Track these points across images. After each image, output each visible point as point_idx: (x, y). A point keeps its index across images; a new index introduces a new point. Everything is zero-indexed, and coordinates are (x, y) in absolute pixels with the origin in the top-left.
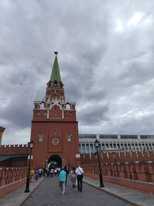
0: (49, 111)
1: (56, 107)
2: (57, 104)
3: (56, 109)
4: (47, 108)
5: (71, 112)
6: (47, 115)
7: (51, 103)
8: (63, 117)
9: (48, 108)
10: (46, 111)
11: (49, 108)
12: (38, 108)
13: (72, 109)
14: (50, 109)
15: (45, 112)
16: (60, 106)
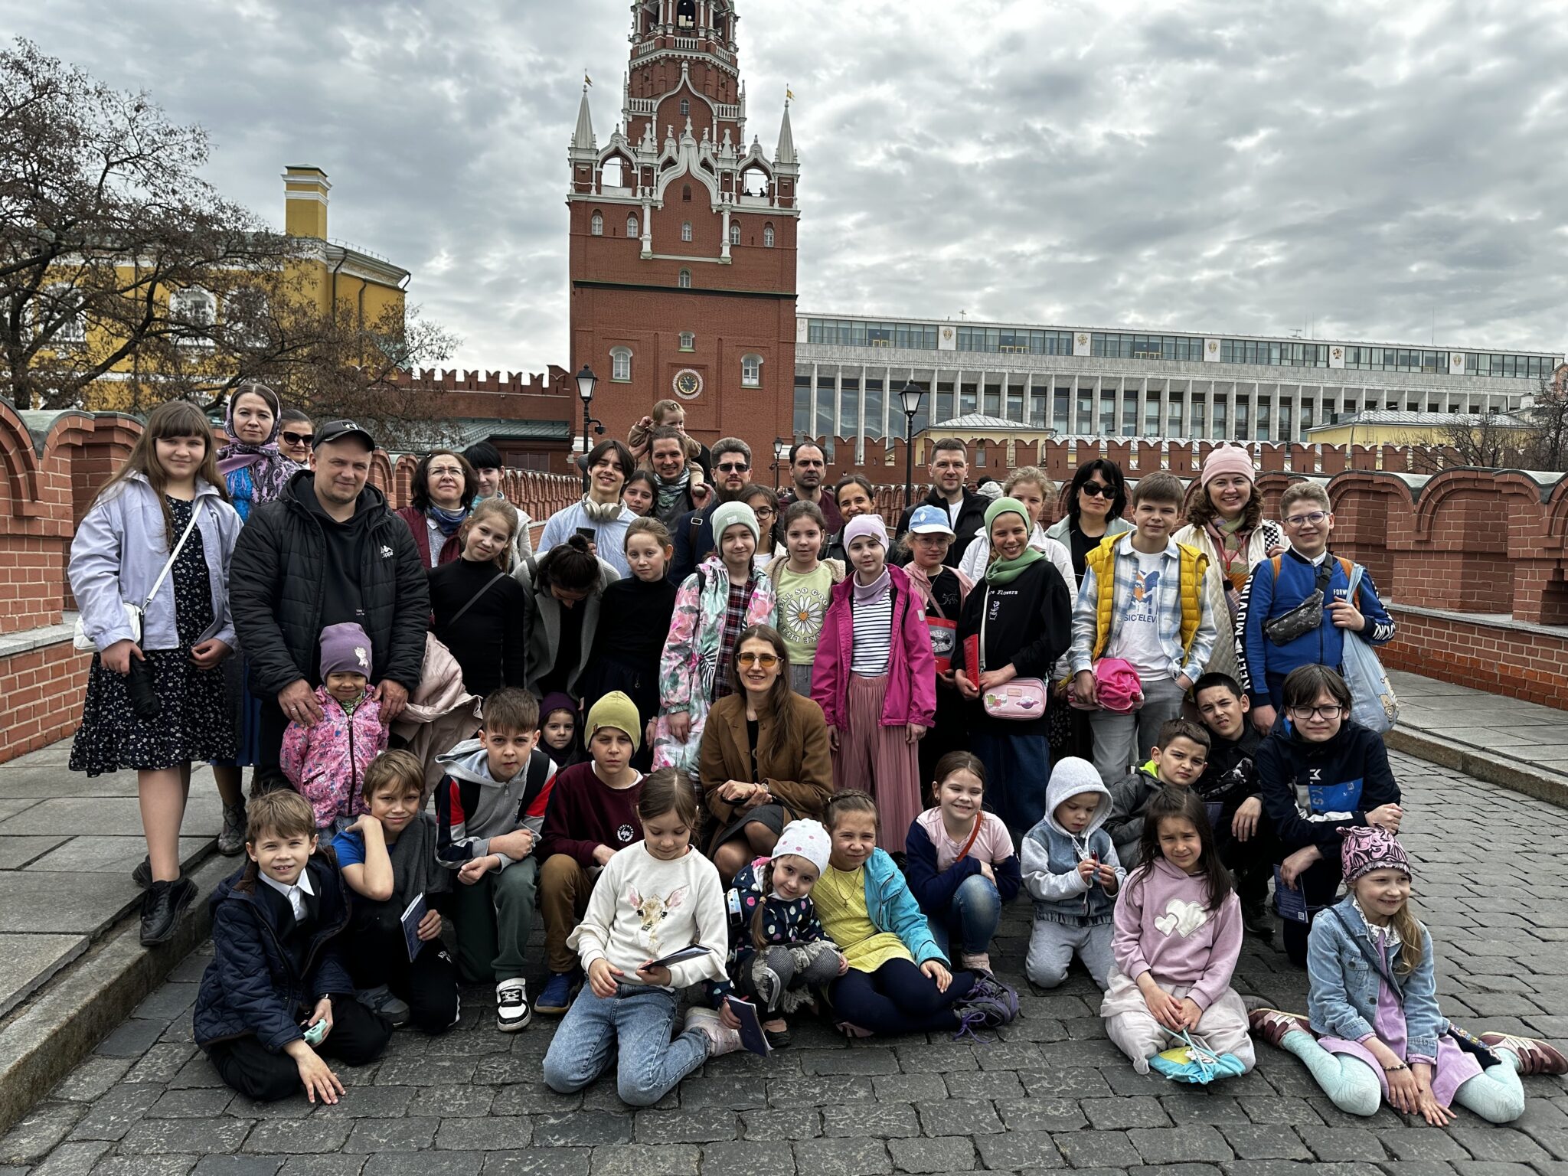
0: (653, 208)
1: (687, 190)
2: (698, 172)
3: (687, 197)
4: (639, 196)
5: (769, 225)
6: (641, 232)
7: (660, 162)
8: (726, 252)
9: (643, 191)
10: (635, 212)
11: (651, 191)
12: (594, 192)
13: (776, 205)
14: (654, 197)
15: (632, 214)
16: (712, 184)
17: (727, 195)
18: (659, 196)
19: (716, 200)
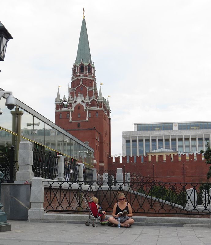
0: (72, 112)
3: (79, 109)
5: (97, 112)
7: (73, 102)
8: (87, 119)
9: (70, 108)
12: (60, 110)
13: (98, 108)
15: (68, 113)
16: (84, 105)
17: (87, 107)
18: (73, 109)
19: (85, 108)
